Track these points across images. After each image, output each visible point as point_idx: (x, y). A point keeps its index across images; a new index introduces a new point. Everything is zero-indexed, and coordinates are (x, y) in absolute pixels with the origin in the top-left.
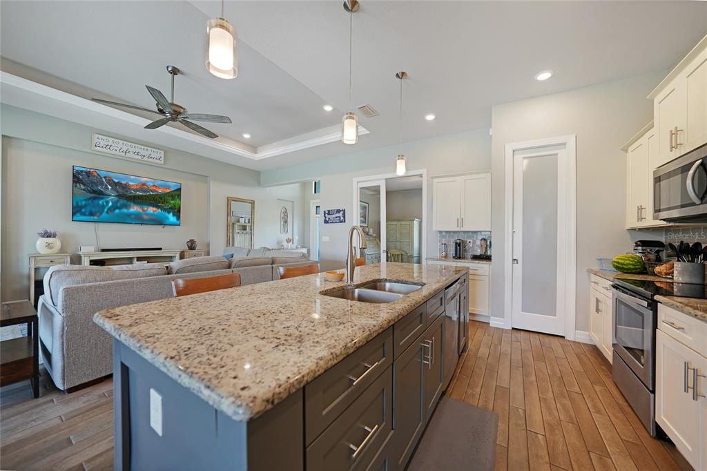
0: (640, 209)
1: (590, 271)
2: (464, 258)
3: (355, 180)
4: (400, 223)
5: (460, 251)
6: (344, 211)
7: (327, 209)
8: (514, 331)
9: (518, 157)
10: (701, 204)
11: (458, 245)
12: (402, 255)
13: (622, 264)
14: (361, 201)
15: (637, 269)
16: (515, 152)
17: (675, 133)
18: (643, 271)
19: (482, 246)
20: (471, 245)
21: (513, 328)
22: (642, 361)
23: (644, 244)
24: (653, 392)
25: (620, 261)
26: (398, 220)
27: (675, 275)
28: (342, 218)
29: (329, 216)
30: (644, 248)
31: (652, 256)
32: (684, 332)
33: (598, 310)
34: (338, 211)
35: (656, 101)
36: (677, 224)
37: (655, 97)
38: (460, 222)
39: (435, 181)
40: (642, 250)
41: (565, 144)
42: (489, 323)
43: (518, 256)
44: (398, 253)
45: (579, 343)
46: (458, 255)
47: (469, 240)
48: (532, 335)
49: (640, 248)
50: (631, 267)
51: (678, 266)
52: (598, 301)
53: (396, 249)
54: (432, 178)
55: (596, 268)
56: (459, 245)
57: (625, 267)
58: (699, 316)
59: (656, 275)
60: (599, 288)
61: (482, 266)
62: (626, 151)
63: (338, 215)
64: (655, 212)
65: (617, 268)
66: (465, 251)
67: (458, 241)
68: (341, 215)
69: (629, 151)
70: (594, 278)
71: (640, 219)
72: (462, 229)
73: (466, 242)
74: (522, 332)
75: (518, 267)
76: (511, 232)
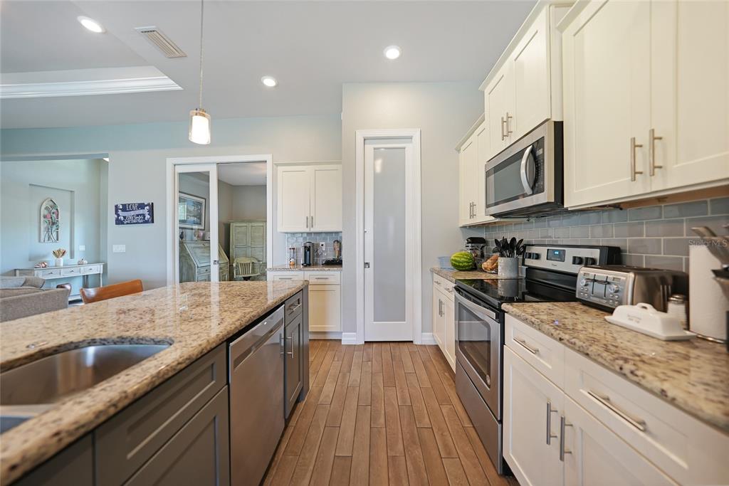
0: (472, 205)
1: (433, 271)
2: (316, 264)
3: (170, 162)
4: (250, 224)
5: (310, 256)
6: (152, 206)
7: (120, 203)
8: (367, 345)
9: (370, 148)
10: (533, 194)
11: (307, 249)
12: (253, 263)
13: (459, 262)
14: (180, 192)
15: (469, 266)
16: (367, 141)
17: (506, 121)
18: (474, 267)
19: (335, 249)
20: (324, 249)
21: (365, 342)
22: (489, 381)
23: (473, 240)
24: (501, 422)
25: (457, 259)
26: (250, 221)
27: (499, 271)
28: (148, 217)
29: (125, 214)
30: (473, 245)
31: (479, 253)
32: (539, 355)
33: (441, 313)
34: (141, 206)
35: (487, 92)
36: (502, 220)
37: (485, 88)
38: (310, 221)
39: (280, 168)
40: (472, 246)
41: (411, 138)
42: (340, 340)
43: (370, 259)
44: (248, 262)
45: (425, 346)
46: (308, 263)
47: (321, 243)
48: (384, 345)
49: (470, 245)
50: (466, 264)
51: (501, 261)
52: (441, 302)
53: (246, 257)
54: (277, 165)
55: (437, 266)
56: (309, 250)
57: (461, 264)
58: (565, 341)
59: (483, 271)
60: (442, 288)
61: (333, 274)
62: (459, 151)
63: (141, 212)
64: (487, 207)
65: (455, 266)
66: (318, 255)
67: (308, 245)
68: (146, 211)
69: (462, 151)
70: (437, 278)
71: (472, 216)
72: (312, 230)
73: (318, 245)
74: (375, 345)
75: (370, 271)
76: (362, 232)
